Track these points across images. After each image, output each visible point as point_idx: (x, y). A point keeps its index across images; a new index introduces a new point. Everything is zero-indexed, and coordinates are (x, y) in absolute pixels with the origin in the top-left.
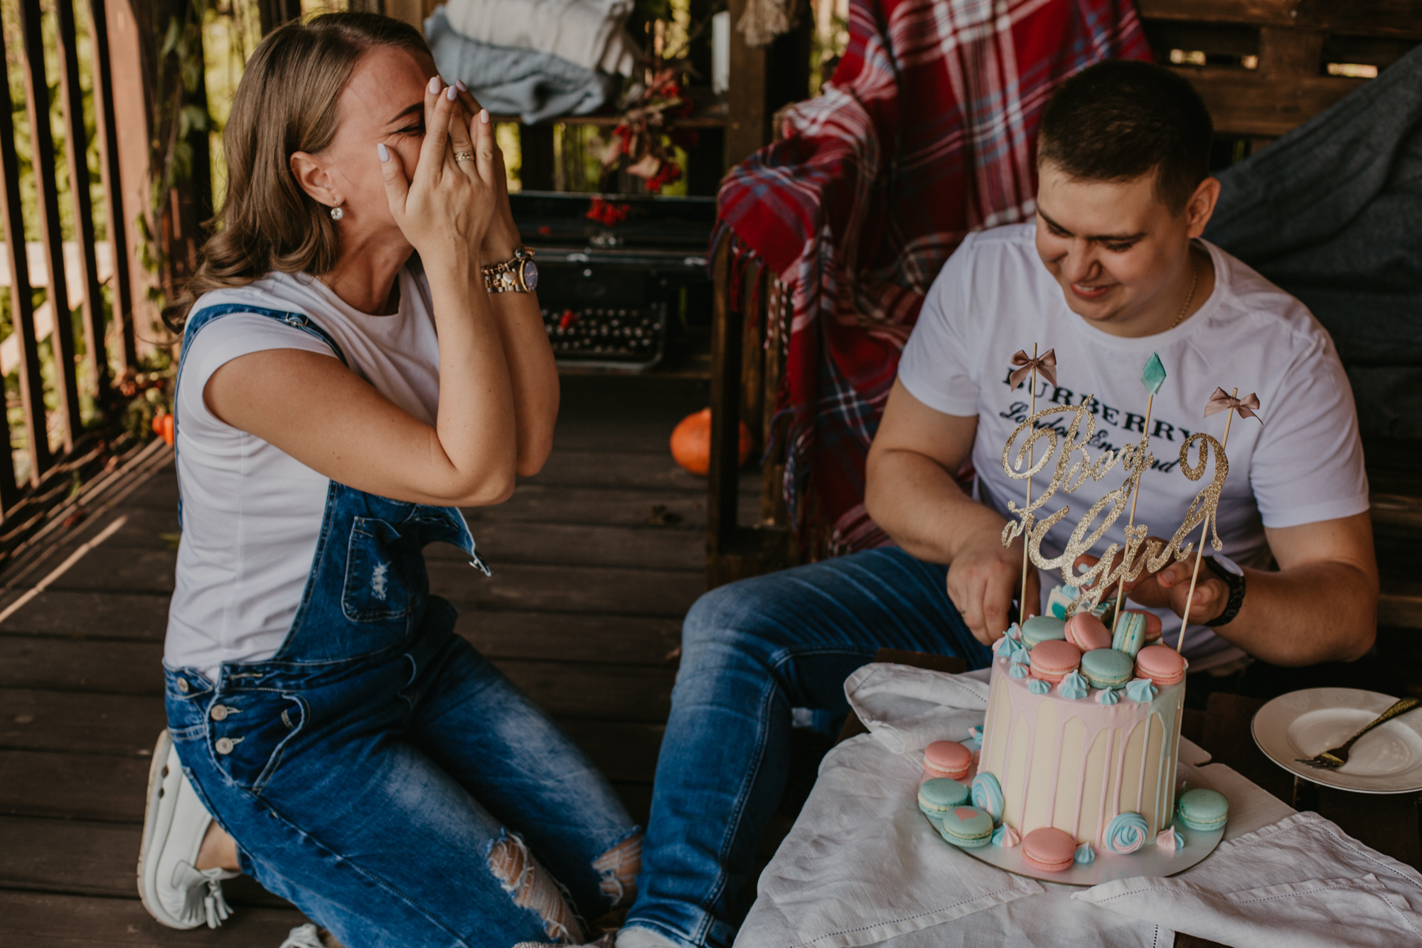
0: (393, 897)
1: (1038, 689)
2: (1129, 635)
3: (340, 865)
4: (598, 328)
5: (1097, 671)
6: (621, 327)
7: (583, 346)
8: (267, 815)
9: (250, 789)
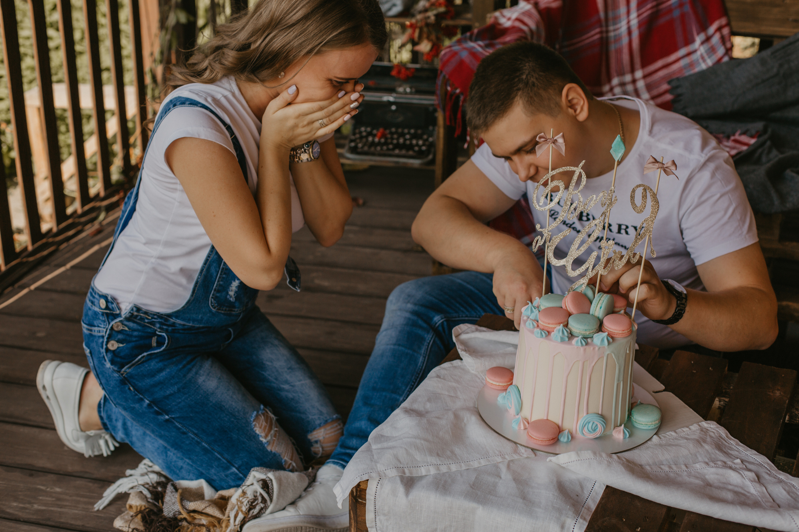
0: (197, 441)
1: (539, 334)
3: (167, 421)
4: (398, 139)
5: (575, 326)
6: (411, 139)
7: (388, 149)
8: (127, 388)
9: (119, 372)
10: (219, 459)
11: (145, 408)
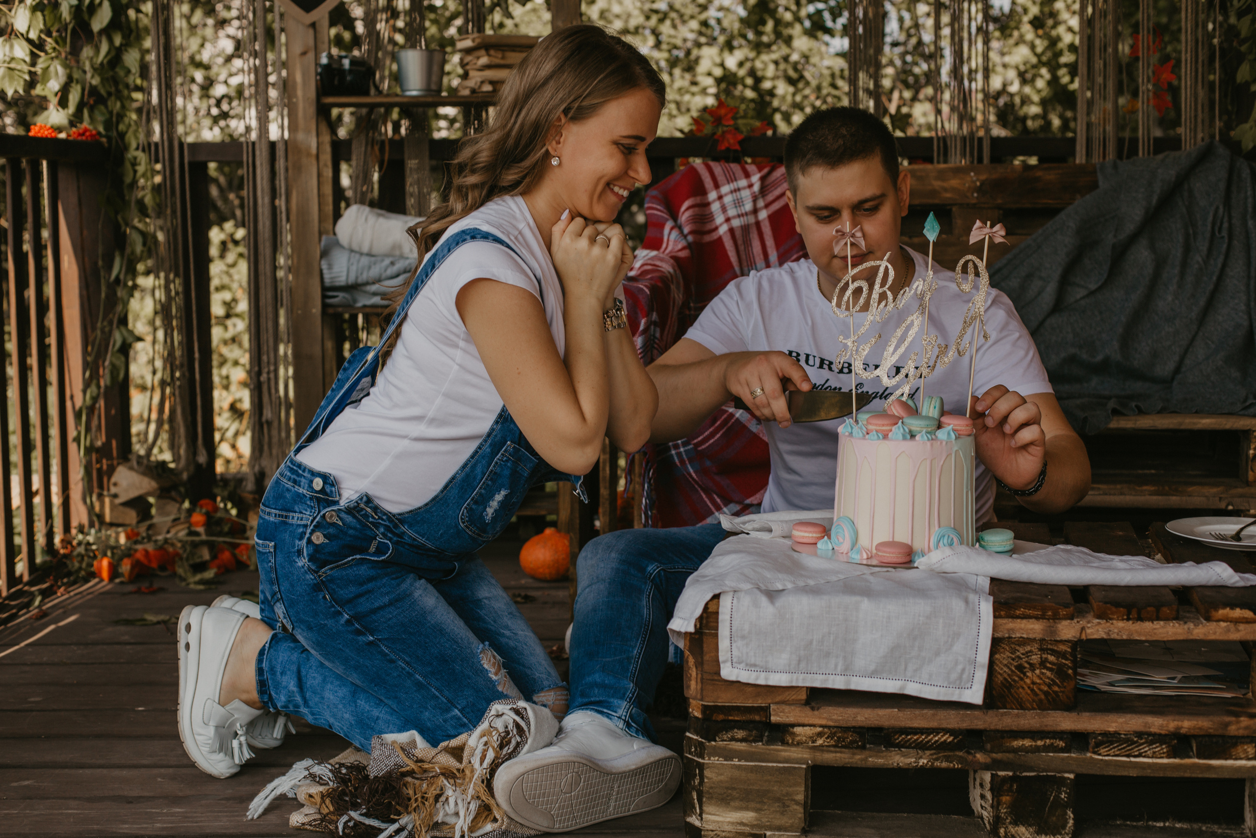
0: (408, 673)
1: (876, 439)
2: (932, 406)
3: (371, 643)
8: (321, 597)
9: (317, 572)
10: (437, 697)
11: (342, 625)
